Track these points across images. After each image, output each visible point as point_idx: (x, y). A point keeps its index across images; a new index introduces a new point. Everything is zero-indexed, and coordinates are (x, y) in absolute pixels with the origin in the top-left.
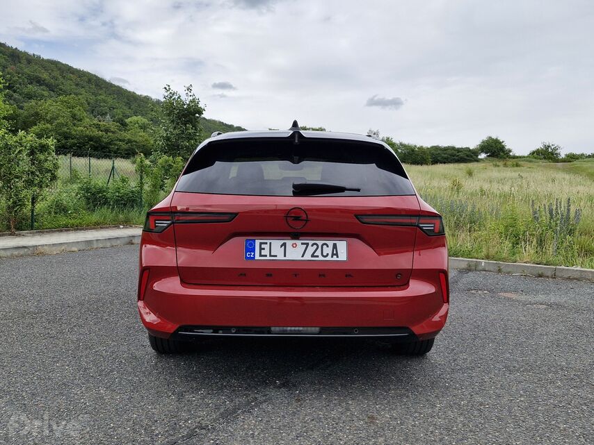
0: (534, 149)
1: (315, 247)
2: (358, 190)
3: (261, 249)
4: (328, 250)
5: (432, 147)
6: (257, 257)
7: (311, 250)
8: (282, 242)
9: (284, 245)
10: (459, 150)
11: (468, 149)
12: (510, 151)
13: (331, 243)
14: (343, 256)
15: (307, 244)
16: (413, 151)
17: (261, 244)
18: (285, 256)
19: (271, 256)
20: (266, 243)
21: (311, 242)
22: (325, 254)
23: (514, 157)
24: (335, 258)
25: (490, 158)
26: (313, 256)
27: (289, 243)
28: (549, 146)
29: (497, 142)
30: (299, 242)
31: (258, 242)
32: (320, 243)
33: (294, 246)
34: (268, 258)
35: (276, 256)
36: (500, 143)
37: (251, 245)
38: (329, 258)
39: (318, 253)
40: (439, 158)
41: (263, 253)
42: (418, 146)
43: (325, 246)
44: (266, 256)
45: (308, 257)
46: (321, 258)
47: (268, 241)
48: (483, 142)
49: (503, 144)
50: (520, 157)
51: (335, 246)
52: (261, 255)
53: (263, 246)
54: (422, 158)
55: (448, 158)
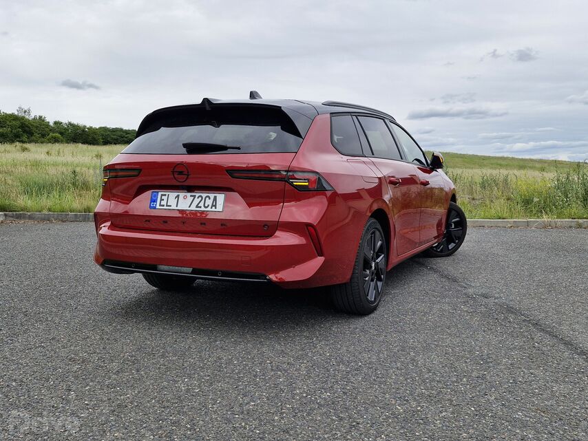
1: (200, 198)
2: (239, 148)
3: (162, 200)
4: (209, 202)
6: (158, 207)
7: (197, 201)
8: (176, 194)
9: (178, 196)
13: (212, 196)
14: (220, 207)
15: (195, 196)
16: (83, 131)
17: (162, 195)
18: (177, 206)
19: (167, 206)
20: (165, 195)
21: (197, 195)
22: (206, 205)
24: (213, 209)
26: (197, 207)
27: (182, 195)
30: (189, 194)
31: (160, 194)
32: (204, 195)
33: (185, 198)
34: (165, 207)
35: (170, 206)
37: (155, 196)
38: (209, 209)
39: (202, 204)
40: (109, 139)
41: (163, 203)
42: (88, 126)
43: (207, 198)
44: (163, 206)
45: (193, 208)
46: (203, 209)
47: (167, 193)
51: (215, 199)
52: (160, 205)
53: (163, 197)
54: (94, 138)
55: (117, 139)
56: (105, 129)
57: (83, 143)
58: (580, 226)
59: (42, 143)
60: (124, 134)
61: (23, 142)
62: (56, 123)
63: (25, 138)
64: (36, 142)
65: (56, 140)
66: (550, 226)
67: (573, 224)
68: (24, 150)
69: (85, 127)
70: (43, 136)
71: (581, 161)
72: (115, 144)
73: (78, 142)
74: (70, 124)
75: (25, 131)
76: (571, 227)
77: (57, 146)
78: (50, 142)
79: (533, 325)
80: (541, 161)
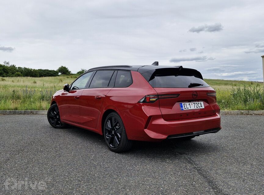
0: (78, 71)
2: (202, 85)
3: (184, 106)
4: (200, 105)
5: (39, 70)
9: (189, 104)
10: (50, 71)
11: (54, 71)
12: (70, 72)
13: (200, 103)
15: (195, 104)
16: (31, 71)
18: (190, 108)
23: (72, 74)
24: (202, 108)
25: (63, 75)
28: (84, 70)
29: (65, 68)
30: (192, 103)
31: (183, 104)
32: (197, 103)
35: (188, 108)
36: (66, 69)
40: (42, 74)
42: (33, 69)
44: (186, 108)
45: (196, 108)
46: (199, 108)
47: (185, 103)
48: (60, 68)
49: (68, 69)
50: (74, 74)
54: (35, 74)
55: (46, 74)
56: (40, 70)
57: (31, 76)
58: (242, 114)
59: (12, 77)
60: (49, 72)
61: (4, 76)
62: (19, 68)
63: (4, 75)
64: (10, 76)
65: (18, 75)
66: (228, 114)
67: (239, 113)
68: (3, 80)
69: (32, 69)
70: (13, 74)
71: (253, 81)
72: (45, 76)
73: (28, 76)
74: (25, 68)
75: (5, 72)
76: (238, 114)
77: (19, 78)
78: (16, 76)
79: (198, 170)
80: (235, 81)
